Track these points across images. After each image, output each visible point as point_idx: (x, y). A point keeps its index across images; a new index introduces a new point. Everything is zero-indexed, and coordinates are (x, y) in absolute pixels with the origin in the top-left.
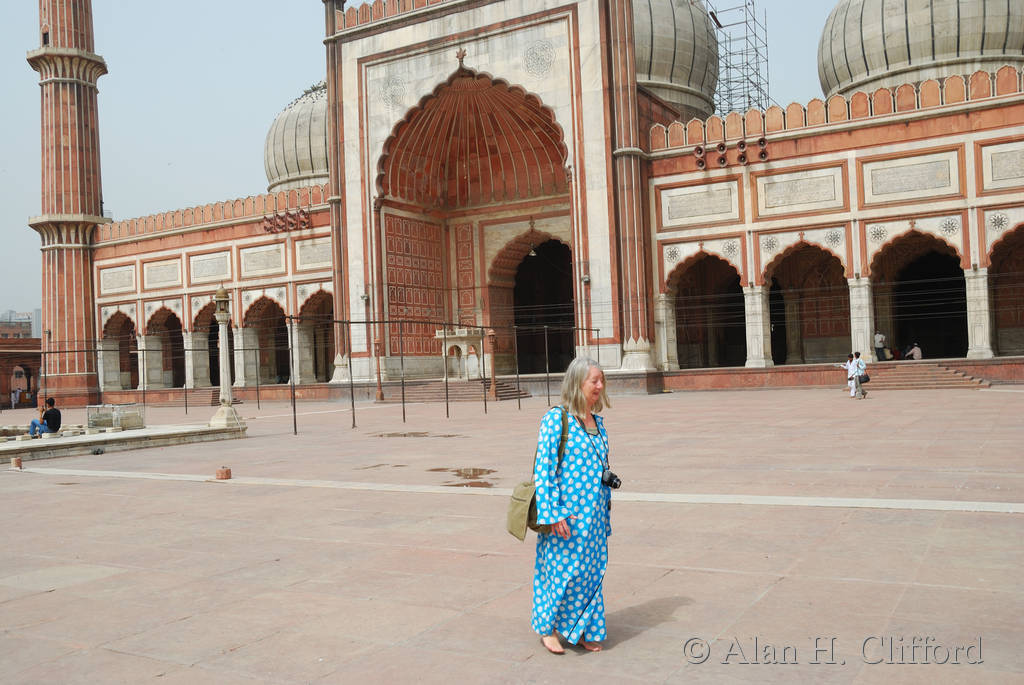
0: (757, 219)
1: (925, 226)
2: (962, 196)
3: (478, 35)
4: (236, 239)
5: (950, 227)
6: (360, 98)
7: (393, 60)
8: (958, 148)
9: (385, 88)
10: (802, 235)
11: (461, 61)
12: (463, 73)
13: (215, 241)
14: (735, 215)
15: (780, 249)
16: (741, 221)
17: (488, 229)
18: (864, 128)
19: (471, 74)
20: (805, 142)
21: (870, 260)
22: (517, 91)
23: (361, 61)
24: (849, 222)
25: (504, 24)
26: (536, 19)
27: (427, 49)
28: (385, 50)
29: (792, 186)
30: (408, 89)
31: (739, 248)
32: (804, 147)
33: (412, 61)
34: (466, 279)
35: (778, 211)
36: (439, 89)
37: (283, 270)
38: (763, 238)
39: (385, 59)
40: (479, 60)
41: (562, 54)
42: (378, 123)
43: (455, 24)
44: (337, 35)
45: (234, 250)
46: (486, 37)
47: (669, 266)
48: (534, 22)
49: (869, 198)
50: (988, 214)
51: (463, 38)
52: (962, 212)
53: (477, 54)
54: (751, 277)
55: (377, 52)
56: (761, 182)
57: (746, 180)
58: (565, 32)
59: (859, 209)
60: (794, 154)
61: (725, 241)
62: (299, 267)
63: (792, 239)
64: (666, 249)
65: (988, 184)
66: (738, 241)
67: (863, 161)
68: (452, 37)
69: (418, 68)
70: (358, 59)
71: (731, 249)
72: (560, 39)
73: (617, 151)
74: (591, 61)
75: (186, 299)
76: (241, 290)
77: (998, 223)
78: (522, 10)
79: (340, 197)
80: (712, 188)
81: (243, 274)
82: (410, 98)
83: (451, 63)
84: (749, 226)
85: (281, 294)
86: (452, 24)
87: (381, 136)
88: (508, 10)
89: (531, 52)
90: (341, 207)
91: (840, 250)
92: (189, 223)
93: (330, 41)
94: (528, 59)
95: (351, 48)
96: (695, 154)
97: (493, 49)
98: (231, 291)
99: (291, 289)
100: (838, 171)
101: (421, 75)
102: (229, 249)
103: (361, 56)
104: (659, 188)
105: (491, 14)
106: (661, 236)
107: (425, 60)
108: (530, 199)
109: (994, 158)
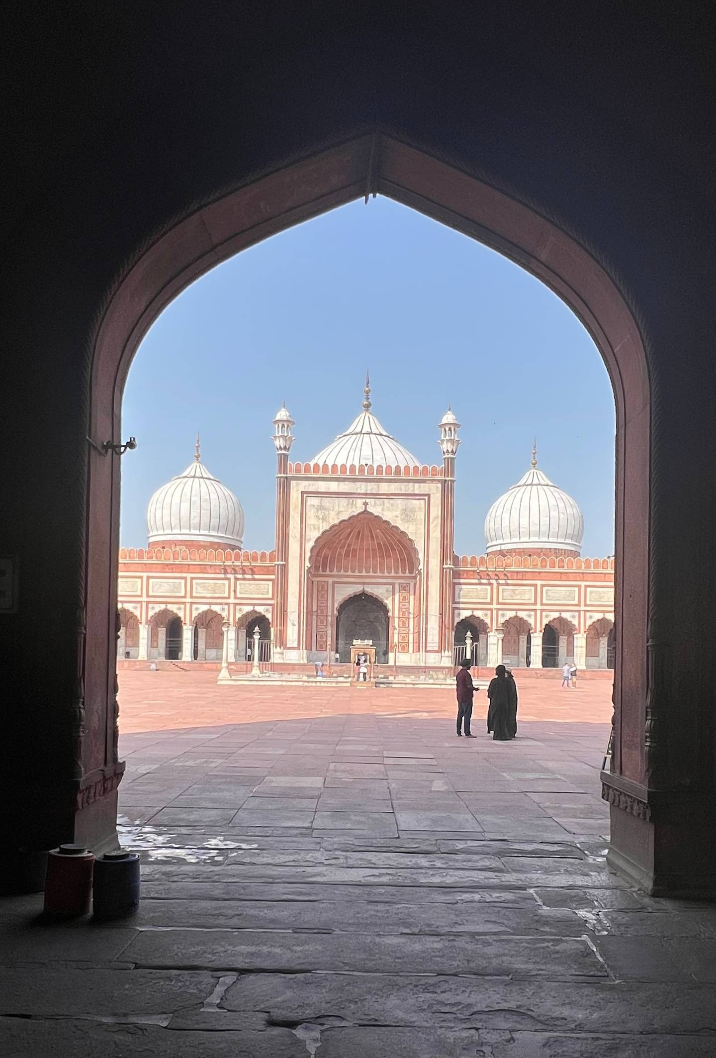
0: (498, 603)
1: (564, 615)
2: (579, 605)
3: (375, 496)
4: (190, 573)
5: (574, 617)
6: (302, 513)
7: (324, 497)
8: (579, 586)
9: (317, 510)
10: (516, 613)
11: (366, 507)
12: (365, 512)
13: (173, 572)
14: (489, 600)
15: (507, 618)
16: (491, 603)
17: (337, 586)
18: (545, 572)
19: (371, 514)
20: (521, 574)
22: (396, 528)
24: (536, 610)
25: (391, 494)
26: (409, 496)
27: (346, 497)
29: (514, 591)
30: (333, 514)
31: (489, 616)
32: (521, 576)
33: (336, 500)
34: (322, 611)
35: (507, 601)
36: (351, 518)
38: (500, 612)
39: (319, 495)
40: (375, 509)
41: (421, 515)
42: (312, 528)
43: (364, 488)
44: (288, 475)
45: (189, 579)
46: (382, 498)
47: (457, 620)
48: (407, 497)
49: (544, 601)
50: (587, 613)
51: (367, 496)
52: (579, 611)
53: (374, 505)
54: (494, 627)
55: (314, 490)
56: (501, 588)
57: (495, 585)
58: (423, 506)
59: (541, 605)
60: (516, 578)
61: (483, 611)
62: (238, 595)
63: (512, 614)
64: (456, 612)
65: (588, 602)
66: (489, 612)
67: (543, 586)
68: (362, 494)
69: (339, 504)
70: (302, 492)
71: (486, 615)
72: (420, 508)
73: (445, 566)
74: (435, 523)
75: (144, 605)
76: (192, 603)
77: (591, 617)
78: (401, 490)
79: (284, 563)
80: (479, 587)
81: (194, 594)
82: (333, 519)
83: (358, 507)
84: (495, 606)
85: (223, 609)
86: (361, 488)
87: (313, 535)
88: (393, 488)
89: (404, 511)
90: (284, 568)
91: (531, 621)
92: (151, 558)
93: (282, 477)
94: (402, 515)
95: (297, 484)
96: (474, 571)
97: (384, 505)
98: (184, 603)
99: (232, 606)
100: (533, 588)
101: (342, 509)
102: (185, 578)
103: (303, 490)
104: (455, 584)
105: (384, 488)
106: (455, 606)
107: (344, 501)
108: (364, 574)
109: (591, 592)
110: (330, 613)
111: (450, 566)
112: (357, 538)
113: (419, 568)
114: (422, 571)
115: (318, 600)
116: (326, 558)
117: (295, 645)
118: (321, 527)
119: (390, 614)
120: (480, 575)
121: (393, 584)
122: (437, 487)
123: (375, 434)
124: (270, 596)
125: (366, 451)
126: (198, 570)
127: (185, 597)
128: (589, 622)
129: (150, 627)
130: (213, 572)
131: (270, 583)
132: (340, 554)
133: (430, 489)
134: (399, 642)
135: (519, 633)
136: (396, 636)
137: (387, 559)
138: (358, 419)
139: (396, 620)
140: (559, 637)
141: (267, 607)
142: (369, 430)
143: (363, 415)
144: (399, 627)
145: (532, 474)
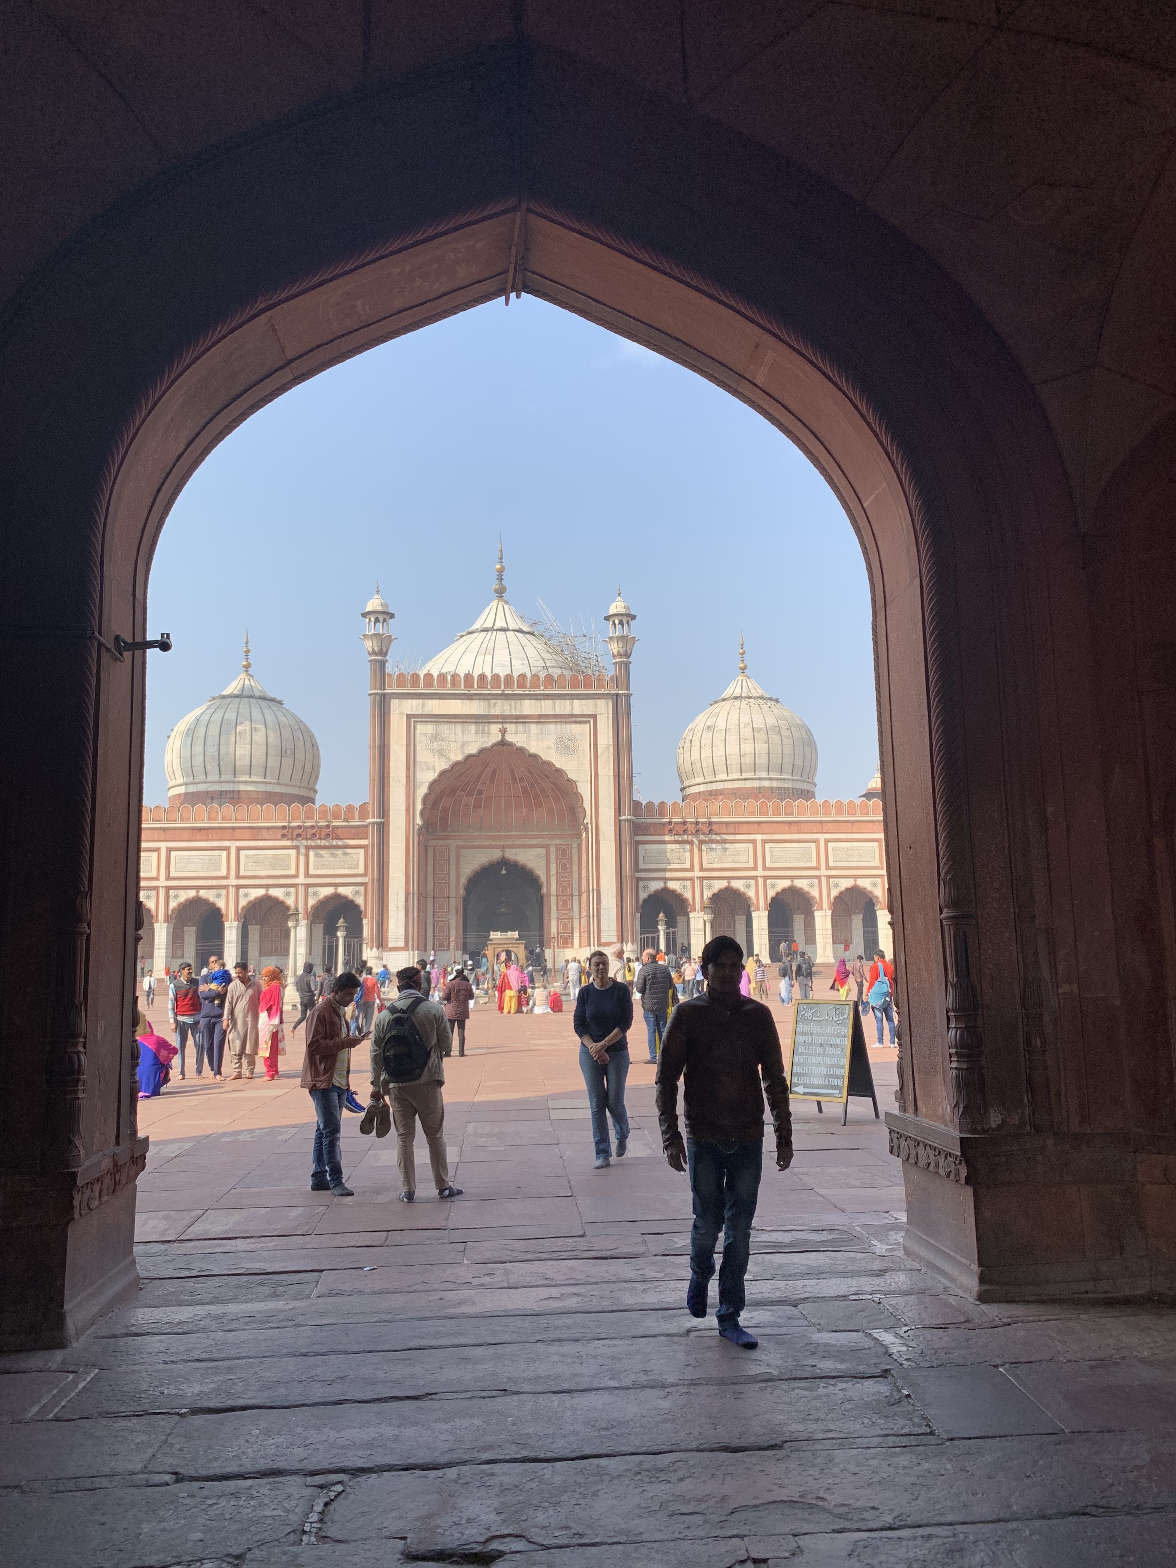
0: (702, 869)
1: (799, 883)
2: (818, 868)
3: (516, 719)
4: (236, 840)
5: (812, 886)
6: (408, 746)
7: (441, 722)
8: (816, 841)
9: (432, 742)
10: (729, 883)
11: (503, 736)
12: (503, 743)
13: (207, 840)
14: (687, 865)
15: (715, 890)
16: (691, 869)
17: (463, 852)
18: (767, 822)
19: (511, 744)
20: (733, 826)
21: (769, 901)
22: (549, 764)
23: (409, 717)
24: (757, 877)
25: (540, 716)
26: (565, 718)
27: (473, 720)
28: (434, 713)
30: (453, 746)
31: (689, 887)
32: (731, 829)
33: (459, 727)
34: (442, 891)
35: (715, 866)
36: (482, 751)
37: (293, 872)
38: (705, 882)
39: (434, 720)
40: (517, 737)
41: (584, 747)
42: (425, 767)
43: (500, 708)
44: (385, 691)
45: (233, 850)
46: (525, 722)
47: (643, 895)
48: (563, 720)
49: (768, 864)
50: (831, 880)
51: (504, 719)
52: (818, 877)
53: (516, 733)
54: (698, 906)
55: (426, 712)
56: (705, 847)
57: (696, 844)
58: (587, 732)
59: (763, 870)
60: (725, 832)
61: (681, 882)
62: (311, 872)
63: (723, 884)
64: (641, 884)
65: (831, 864)
66: (689, 882)
67: (764, 842)
68: (497, 716)
69: (463, 732)
70: (407, 715)
71: (685, 887)
72: (583, 736)
73: (622, 818)
75: (162, 892)
76: (238, 887)
77: (836, 885)
78: (554, 709)
79: (383, 820)
80: (673, 847)
81: (242, 873)
82: (456, 753)
83: (493, 735)
84: (697, 873)
85: (288, 894)
86: (496, 708)
87: (426, 777)
88: (543, 707)
89: (560, 740)
90: (383, 829)
91: (751, 893)
93: (377, 694)
94: (557, 744)
95: (401, 705)
96: (664, 824)
97: (529, 732)
98: (225, 887)
99: (301, 890)
100: (751, 846)
101: (467, 738)
102: (227, 849)
103: (410, 713)
104: (638, 843)
105: (528, 707)
106: (638, 875)
107: (470, 728)
108: (504, 833)
109: (835, 849)
110: (453, 894)
111: (629, 817)
112: (492, 780)
113: (585, 822)
114: (589, 826)
115: (434, 874)
116: (445, 810)
117: (402, 944)
118: (437, 765)
119: (544, 890)
120: (673, 830)
121: (547, 847)
122: (607, 705)
123: (514, 630)
124: (361, 870)
125: (502, 657)
126: (248, 834)
127: (226, 877)
128: (834, 893)
129: (172, 926)
130: (273, 837)
131: (362, 851)
132: (467, 805)
133: (596, 708)
134: (558, 933)
135: (733, 913)
136: (554, 923)
137: (536, 810)
138: (488, 609)
139: (553, 900)
140: (792, 916)
141: (357, 888)
142: (506, 626)
143: (494, 604)
144: (558, 909)
145: (740, 682)
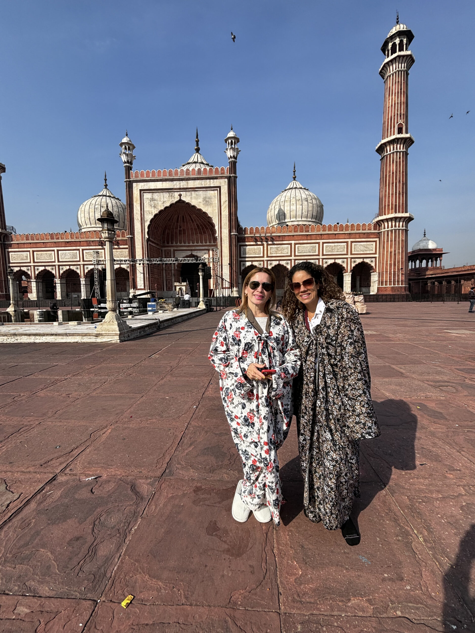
0: (268, 257)
3: (186, 189)
4: (81, 246)
6: (141, 204)
7: (154, 192)
8: (319, 243)
9: (151, 201)
11: (180, 197)
12: (181, 201)
13: (71, 246)
14: (262, 255)
15: (273, 265)
16: (263, 257)
18: (297, 235)
19: (184, 202)
20: (282, 237)
22: (200, 210)
24: (291, 259)
25: (195, 188)
26: (207, 189)
27: (167, 191)
28: (151, 188)
29: (277, 249)
30: (160, 203)
33: (161, 194)
35: (273, 255)
36: (172, 205)
38: (269, 262)
39: (151, 191)
40: (187, 198)
41: (216, 201)
42: (148, 213)
43: (179, 185)
44: (131, 179)
45: (81, 250)
46: (189, 191)
47: (242, 268)
49: (297, 254)
50: (324, 260)
51: (180, 189)
52: (318, 259)
53: (186, 196)
55: (148, 188)
56: (269, 247)
57: (266, 245)
58: (217, 195)
59: (294, 256)
60: (279, 240)
61: (258, 262)
63: (277, 263)
64: (242, 263)
65: (324, 253)
66: (262, 262)
67: (296, 244)
68: (177, 189)
69: (163, 197)
72: (215, 196)
73: (232, 233)
74: (225, 205)
75: (57, 267)
76: (84, 265)
77: (326, 263)
78: (202, 185)
79: (132, 236)
80: (256, 247)
81: (85, 259)
82: (160, 206)
83: (175, 198)
84: (265, 258)
86: (176, 185)
87: (149, 217)
88: (197, 184)
89: (205, 199)
90: (133, 240)
92: (58, 238)
93: (128, 181)
94: (203, 201)
95: (137, 185)
96: (252, 237)
97: (191, 195)
98: (79, 265)
100: (289, 246)
101: (165, 199)
102: (79, 250)
103: (141, 189)
104: (240, 246)
105: (191, 184)
106: (242, 259)
107: (166, 195)
108: (191, 244)
109: (326, 247)
110: (173, 269)
111: (236, 234)
113: (216, 236)
114: (218, 237)
118: (153, 212)
120: (256, 240)
122: (225, 182)
124: (128, 258)
126: (85, 245)
127: (80, 261)
130: (95, 245)
131: (127, 250)
133: (220, 183)
138: (192, 156)
139: (212, 271)
141: (127, 265)
143: (195, 154)
145: (293, 183)
